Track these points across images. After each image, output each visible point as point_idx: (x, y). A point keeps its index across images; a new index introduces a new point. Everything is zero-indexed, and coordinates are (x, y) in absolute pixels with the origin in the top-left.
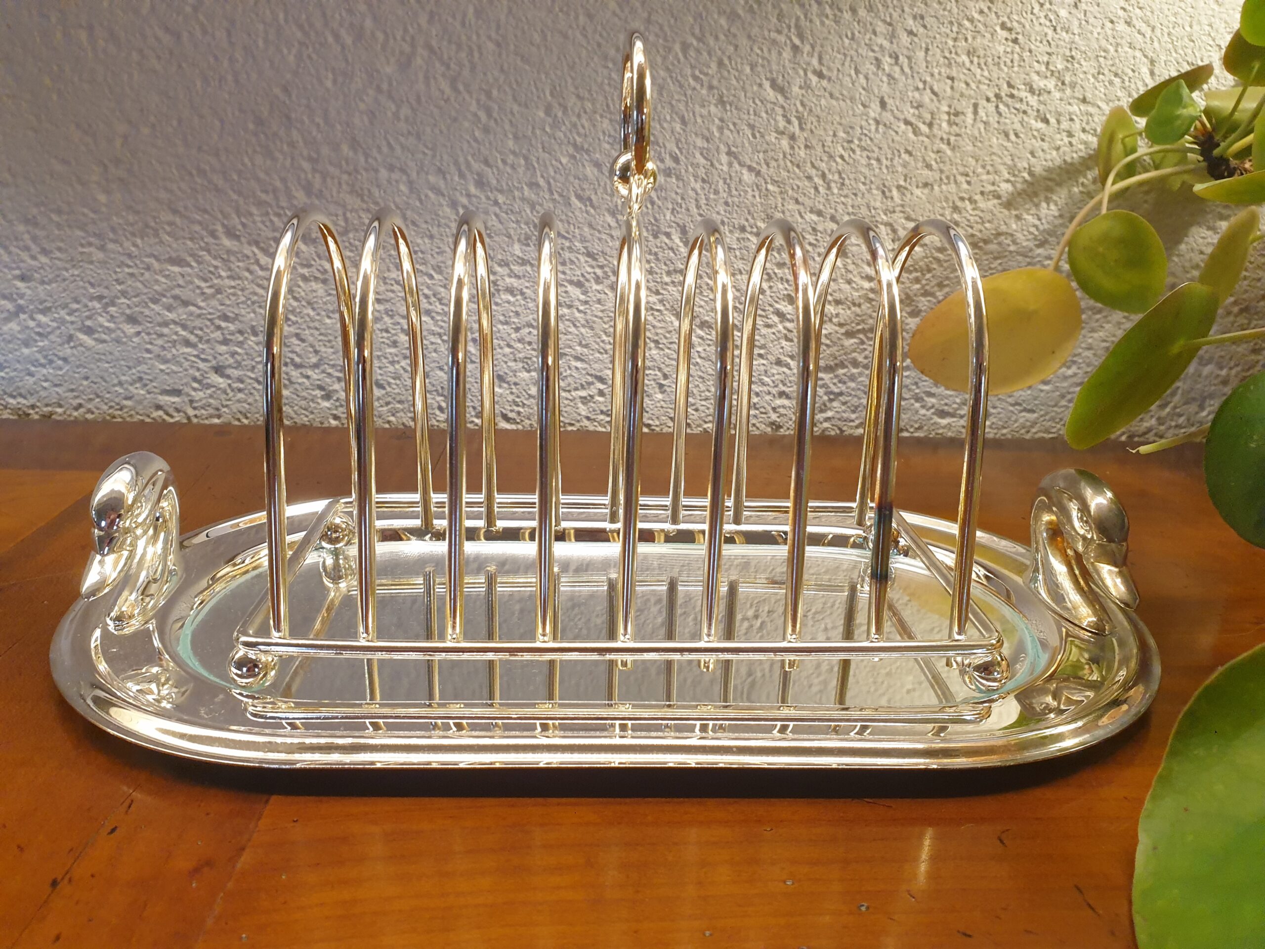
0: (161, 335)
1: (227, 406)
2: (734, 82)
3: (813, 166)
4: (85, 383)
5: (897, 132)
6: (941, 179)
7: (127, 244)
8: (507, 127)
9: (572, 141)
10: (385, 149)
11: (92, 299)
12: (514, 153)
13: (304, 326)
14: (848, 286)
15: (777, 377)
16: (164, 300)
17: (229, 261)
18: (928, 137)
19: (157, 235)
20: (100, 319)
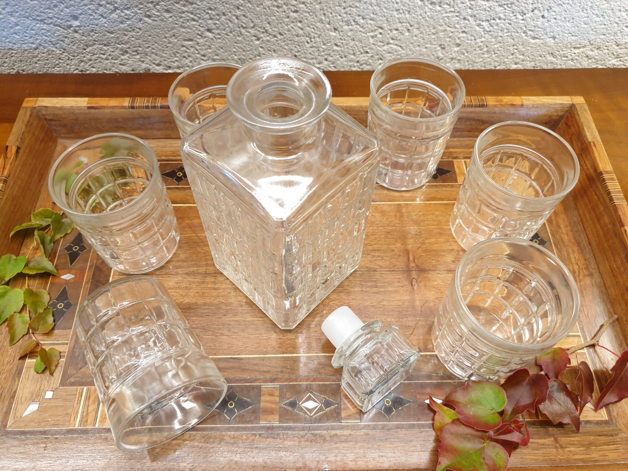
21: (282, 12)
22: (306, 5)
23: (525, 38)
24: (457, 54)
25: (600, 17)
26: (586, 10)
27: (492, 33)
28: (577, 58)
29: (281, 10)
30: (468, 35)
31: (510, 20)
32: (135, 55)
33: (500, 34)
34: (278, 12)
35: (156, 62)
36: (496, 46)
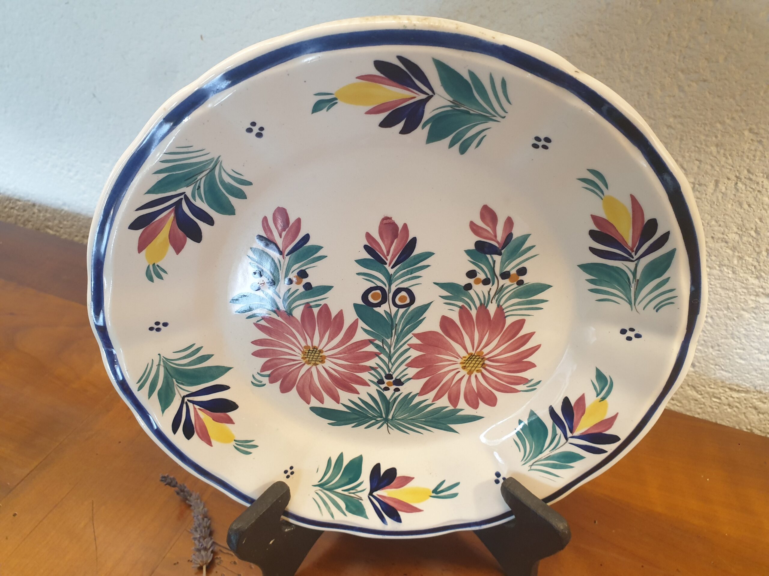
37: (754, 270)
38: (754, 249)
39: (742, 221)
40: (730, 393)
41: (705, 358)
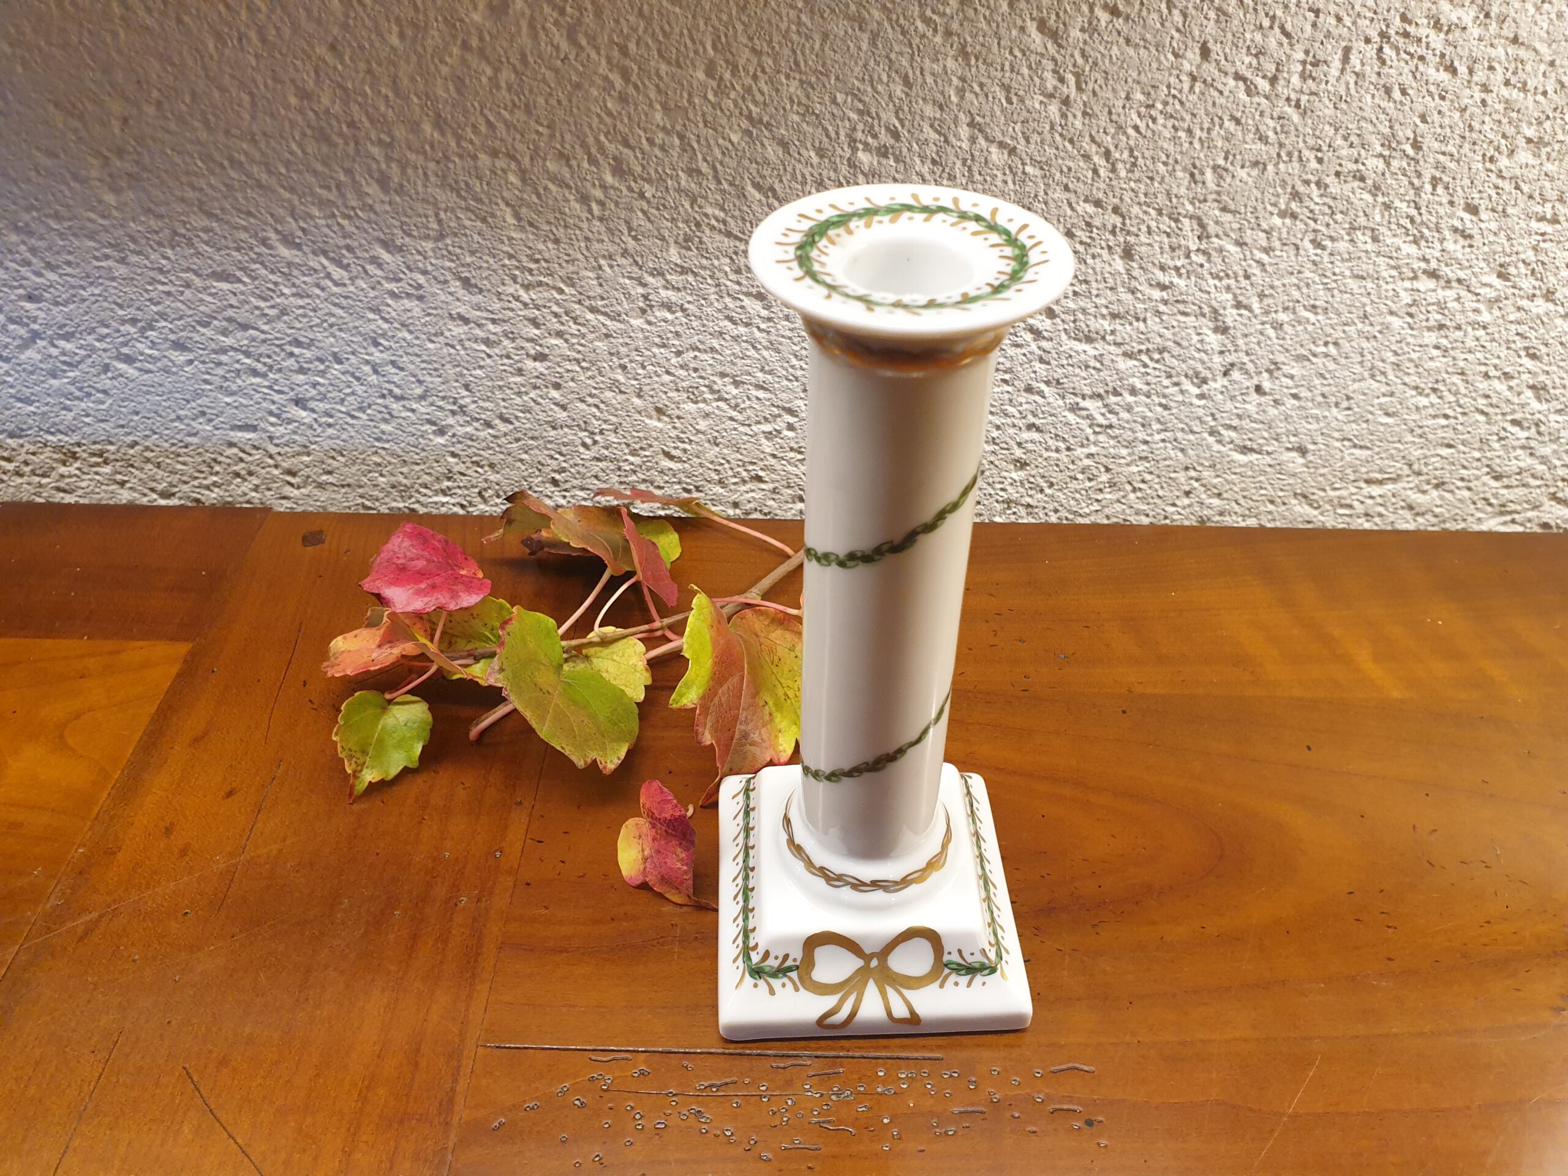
0: (219, 364)
1: (316, 443)
2: (983, 25)
3: (1093, 139)
4: (136, 418)
5: (1221, 93)
6: (1279, 155)
7: (154, 256)
8: (653, 94)
9: (745, 112)
10: (483, 129)
11: (123, 322)
12: (664, 129)
13: (400, 352)
14: (1130, 296)
15: (1025, 406)
16: (216, 322)
17: (290, 275)
18: (1267, 97)
19: (191, 245)
20: (138, 345)
21: (501, 356)
22: (566, 341)
23: (1217, 447)
24: (1021, 490)
25: (1427, 396)
26: (1384, 373)
27: (1117, 432)
28: (1381, 509)
29: (497, 351)
30: (1047, 436)
31: (1165, 396)
32: (97, 465)
33: (1141, 435)
34: (489, 356)
35: (160, 487)
36: (1134, 469)
37: (1409, 226)
38: (1411, 184)
39: (1391, 127)
40: (1368, 490)
41: (1324, 431)
